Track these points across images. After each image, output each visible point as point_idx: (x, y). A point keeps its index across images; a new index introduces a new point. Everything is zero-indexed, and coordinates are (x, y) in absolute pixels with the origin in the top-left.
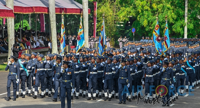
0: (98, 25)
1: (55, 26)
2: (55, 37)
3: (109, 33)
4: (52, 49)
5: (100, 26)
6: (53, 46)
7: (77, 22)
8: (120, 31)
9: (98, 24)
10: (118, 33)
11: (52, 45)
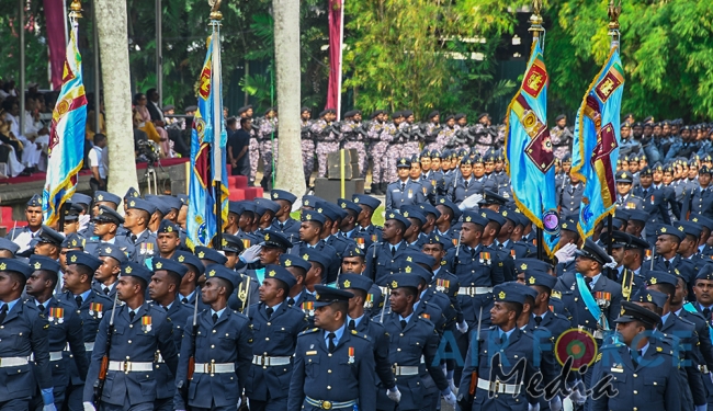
0: (351, 56)
1: (121, 61)
2: (124, 119)
3: (411, 94)
4: (106, 181)
5: (359, 60)
6: (114, 165)
7: (240, 41)
8: (465, 88)
9: (353, 48)
10: (455, 99)
11: (105, 160)
